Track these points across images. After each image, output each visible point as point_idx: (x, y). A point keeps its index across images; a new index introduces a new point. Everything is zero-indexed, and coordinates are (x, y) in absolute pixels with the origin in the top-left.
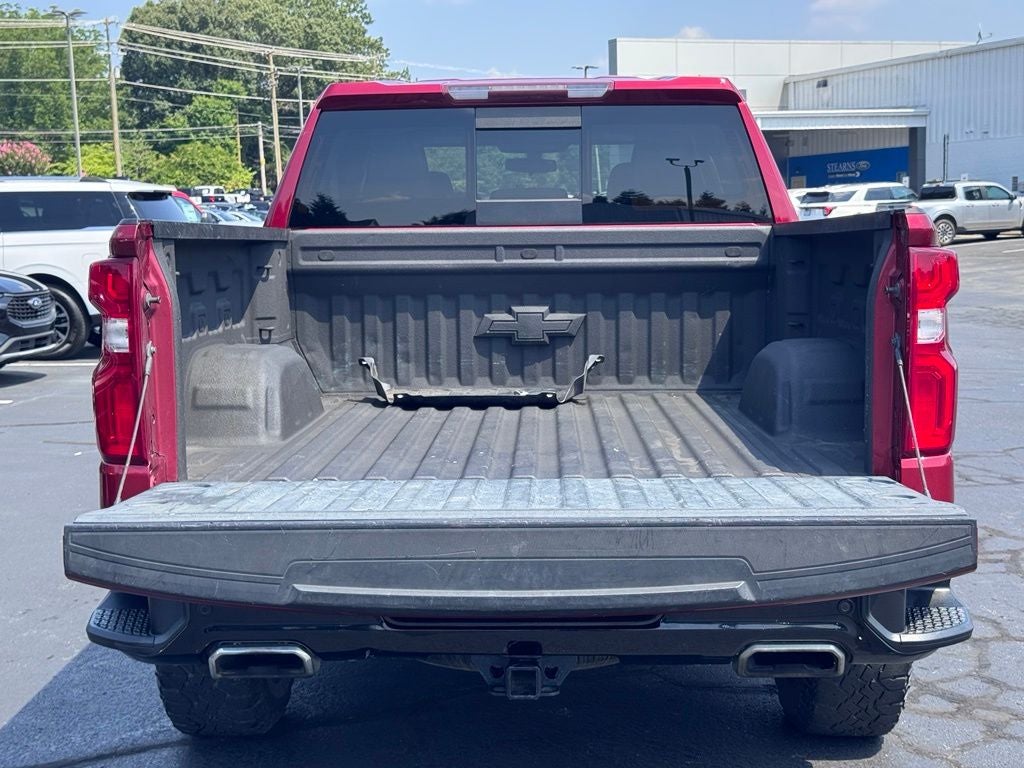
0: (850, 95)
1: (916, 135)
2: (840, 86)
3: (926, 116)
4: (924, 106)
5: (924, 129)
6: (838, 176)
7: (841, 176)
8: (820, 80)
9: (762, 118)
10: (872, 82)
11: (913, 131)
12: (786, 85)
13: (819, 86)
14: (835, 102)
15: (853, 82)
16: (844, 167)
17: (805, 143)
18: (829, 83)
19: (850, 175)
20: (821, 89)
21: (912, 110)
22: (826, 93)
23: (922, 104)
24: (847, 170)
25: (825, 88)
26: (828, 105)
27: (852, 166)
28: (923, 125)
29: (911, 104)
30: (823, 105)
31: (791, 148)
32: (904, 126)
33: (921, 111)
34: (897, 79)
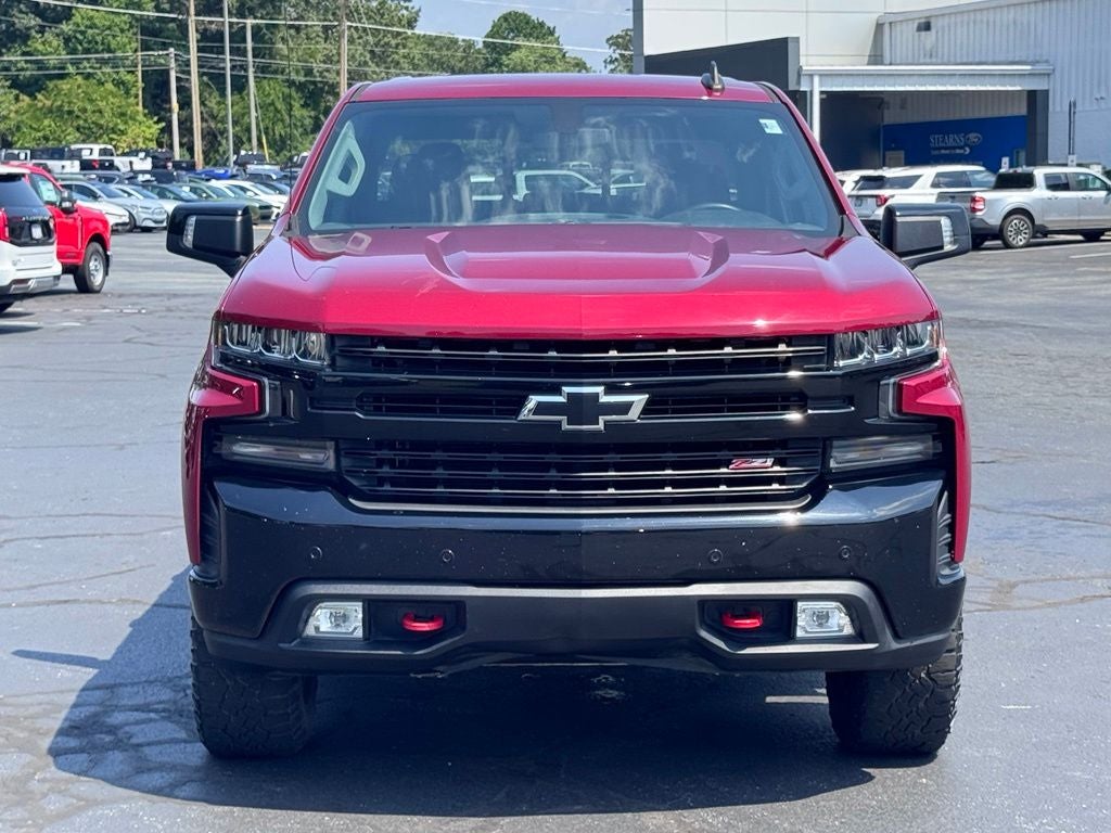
0: (959, 42)
1: (1036, 100)
2: (946, 29)
3: (1049, 75)
4: (1047, 61)
5: (1047, 92)
6: (943, 151)
7: (947, 152)
8: (923, 20)
9: (821, 75)
10: (985, 25)
11: (1032, 94)
12: (879, 27)
13: (919, 29)
14: (940, 53)
15: (962, 26)
16: (951, 140)
17: (903, 107)
18: (932, 25)
19: (958, 151)
20: (923, 33)
21: (1029, 67)
22: (929, 38)
23: (1045, 58)
24: (954, 144)
25: (928, 33)
26: (931, 56)
27: (959, 139)
28: (1046, 88)
29: (1031, 59)
30: (925, 55)
31: (886, 111)
32: (1019, 88)
33: (1040, 68)
34: (1015, 23)
